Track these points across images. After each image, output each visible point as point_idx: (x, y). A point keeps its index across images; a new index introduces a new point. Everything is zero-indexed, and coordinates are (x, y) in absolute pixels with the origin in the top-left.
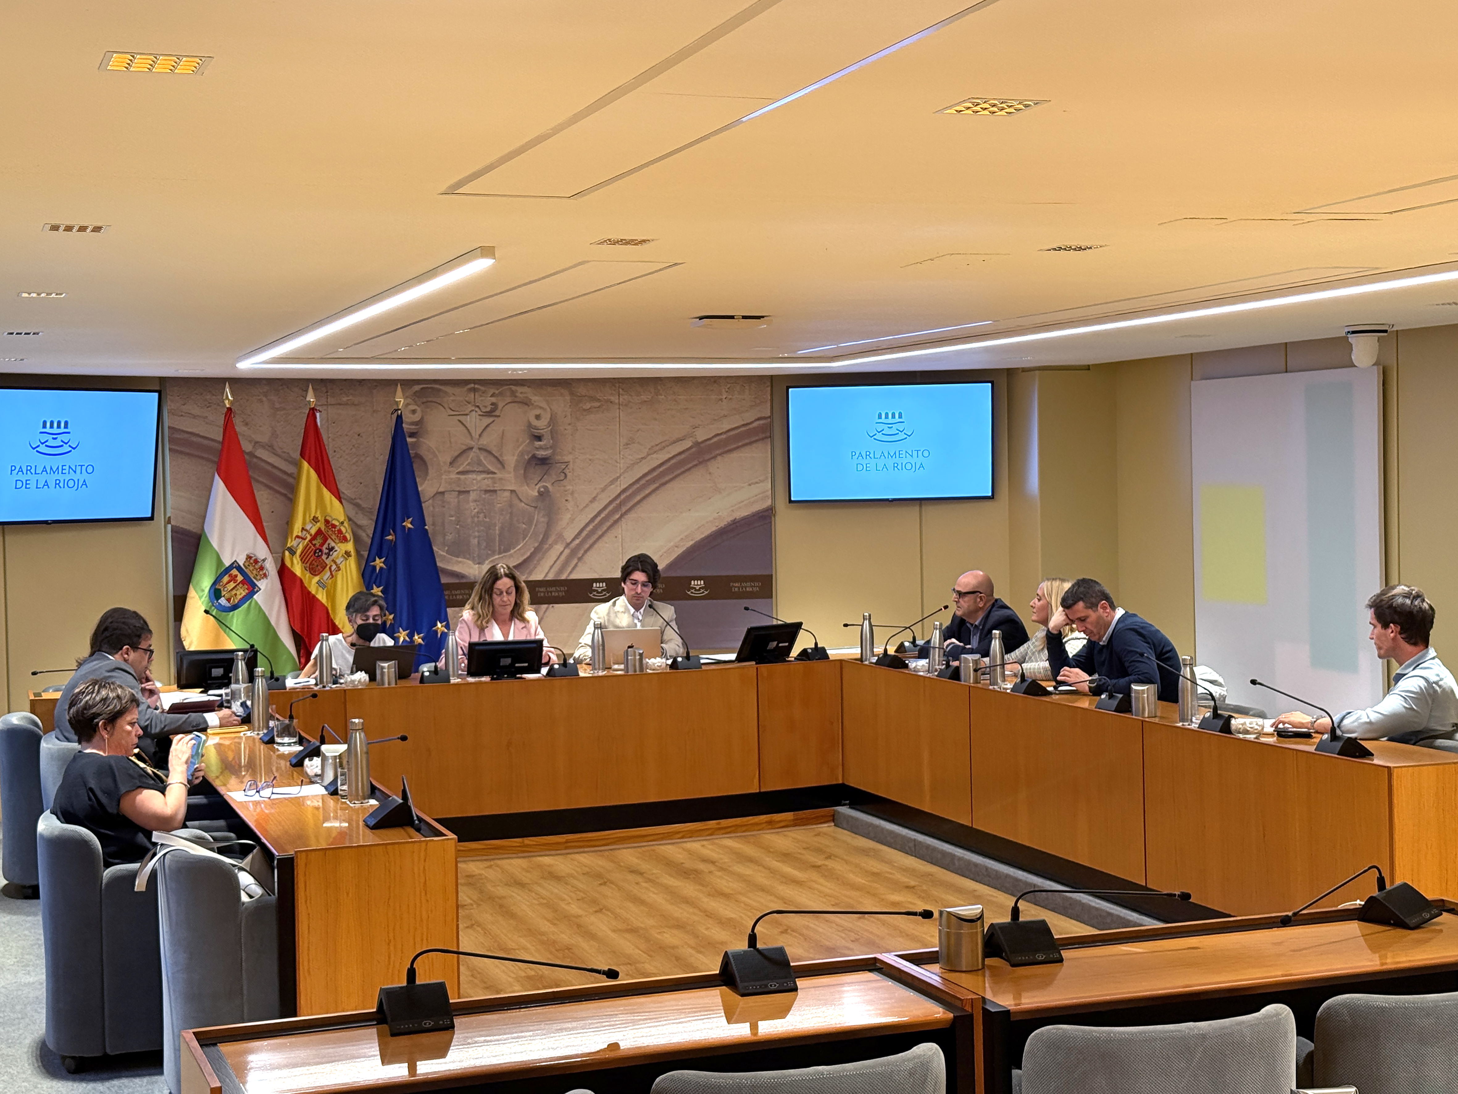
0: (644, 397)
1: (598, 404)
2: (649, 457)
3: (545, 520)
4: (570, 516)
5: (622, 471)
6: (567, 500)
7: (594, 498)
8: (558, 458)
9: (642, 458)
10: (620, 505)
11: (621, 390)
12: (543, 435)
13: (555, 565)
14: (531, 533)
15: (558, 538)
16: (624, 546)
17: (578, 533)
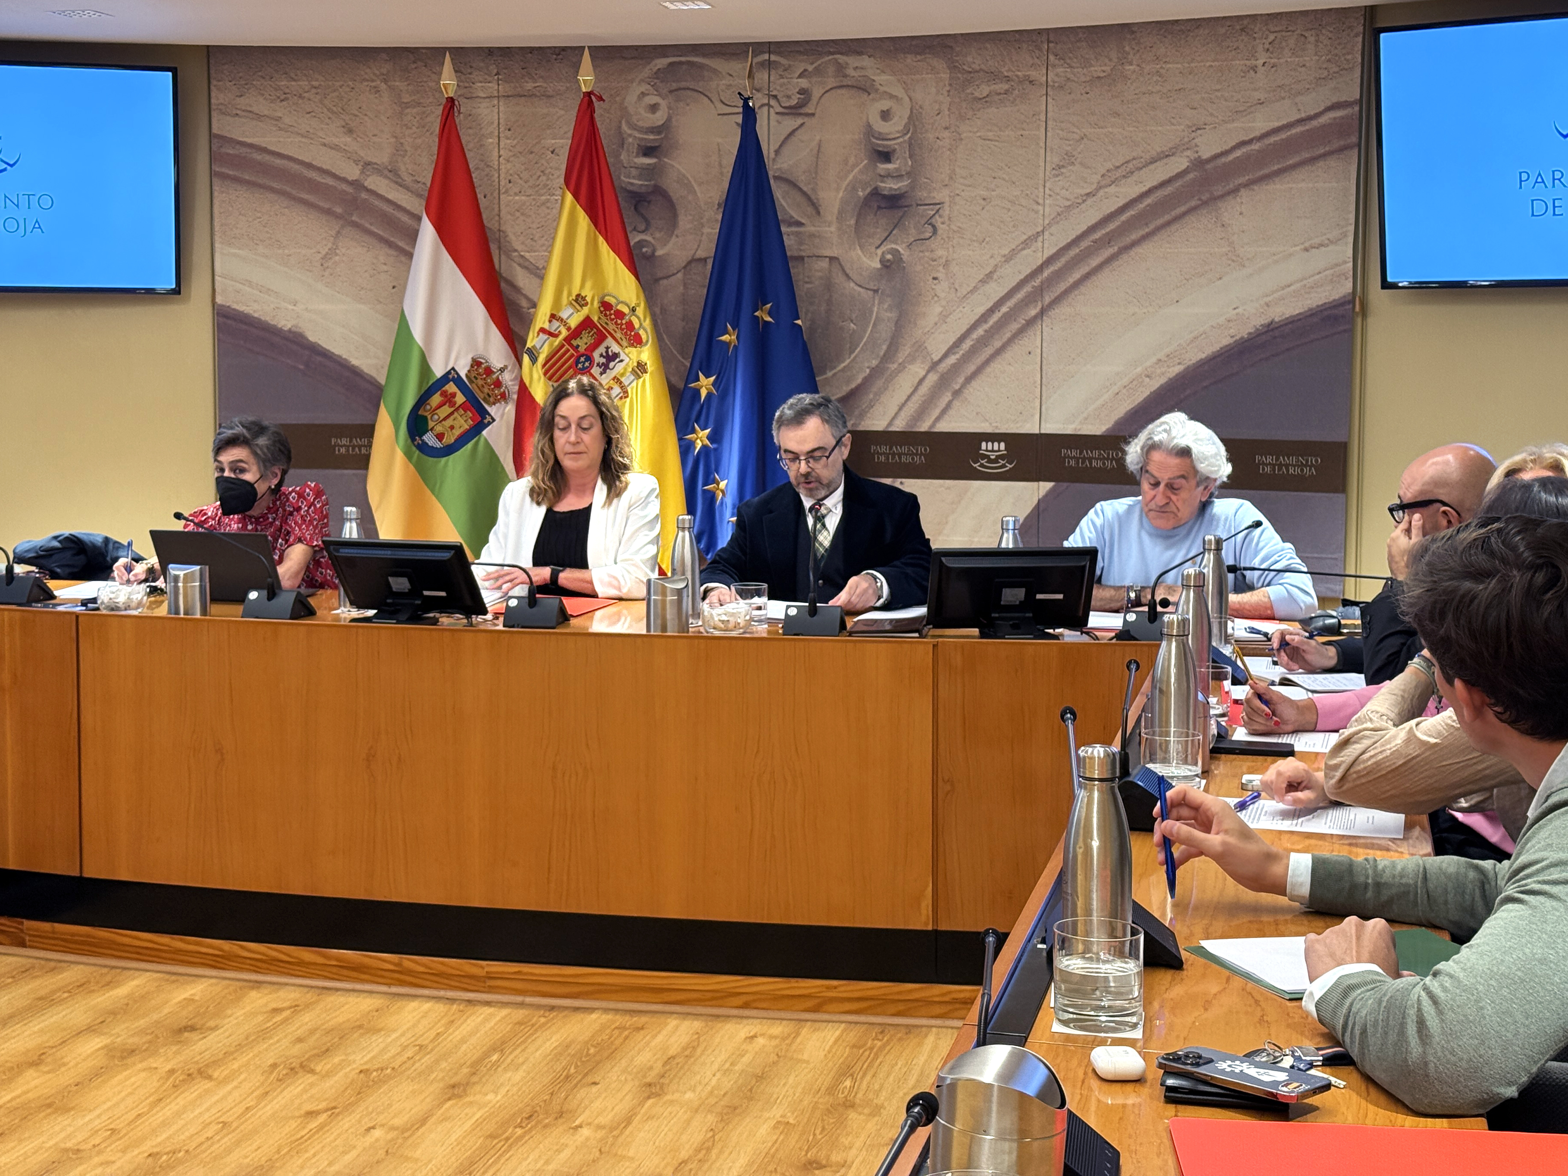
0: (1098, 69)
1: (1006, 86)
2: (1101, 193)
3: (893, 315)
4: (941, 309)
5: (1047, 222)
6: (935, 279)
7: (989, 276)
8: (922, 194)
9: (1088, 194)
10: (1040, 291)
11: (1051, 57)
12: (894, 150)
13: (909, 403)
14: (865, 340)
15: (917, 351)
16: (1044, 372)
17: (954, 343)
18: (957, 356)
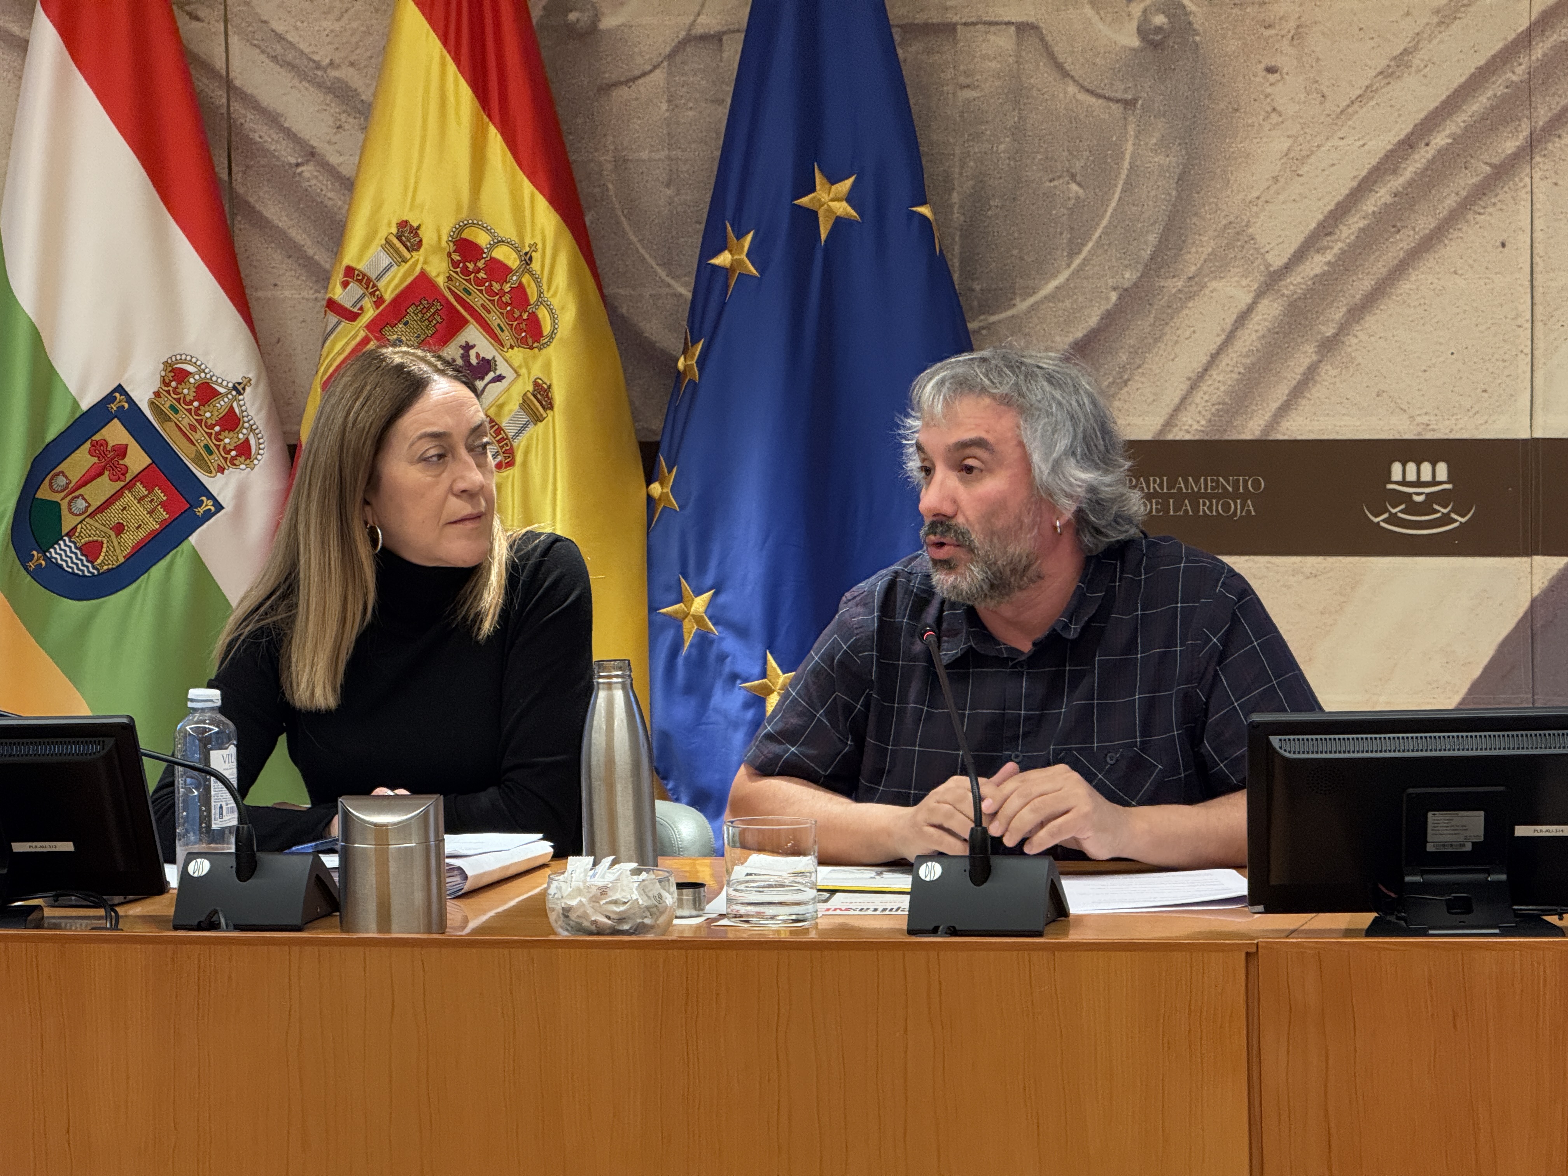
3: (1171, 160)
4: (1287, 144)
6: (1271, 70)
7: (1402, 60)
10: (1525, 94)
13: (1214, 372)
14: (1104, 222)
15: (1230, 246)
16: (1539, 291)
17: (1321, 225)
18: (1329, 256)
